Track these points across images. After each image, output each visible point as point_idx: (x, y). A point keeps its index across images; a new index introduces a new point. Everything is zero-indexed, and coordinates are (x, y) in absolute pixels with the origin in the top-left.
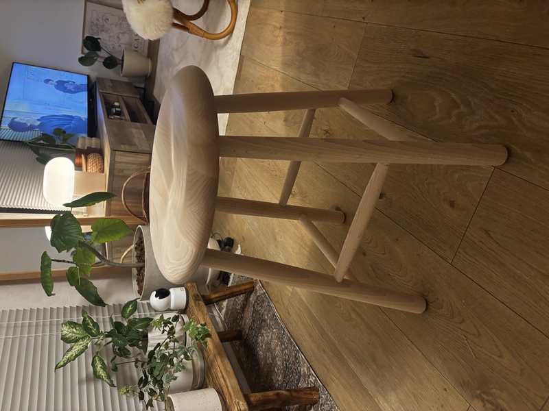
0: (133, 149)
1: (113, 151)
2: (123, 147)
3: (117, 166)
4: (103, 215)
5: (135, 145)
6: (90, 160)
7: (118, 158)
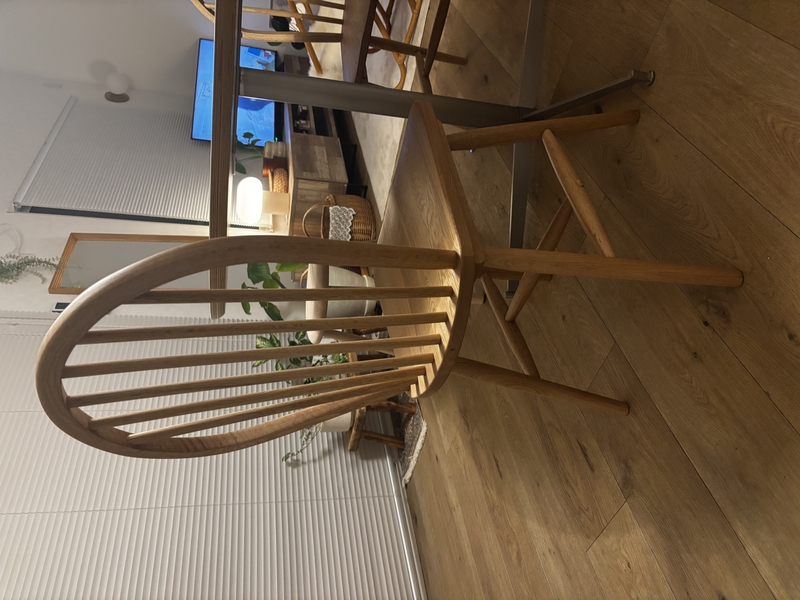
0: (314, 176)
1: (296, 179)
2: (305, 174)
3: (300, 192)
4: (286, 234)
5: (317, 172)
6: (276, 177)
7: (301, 186)
